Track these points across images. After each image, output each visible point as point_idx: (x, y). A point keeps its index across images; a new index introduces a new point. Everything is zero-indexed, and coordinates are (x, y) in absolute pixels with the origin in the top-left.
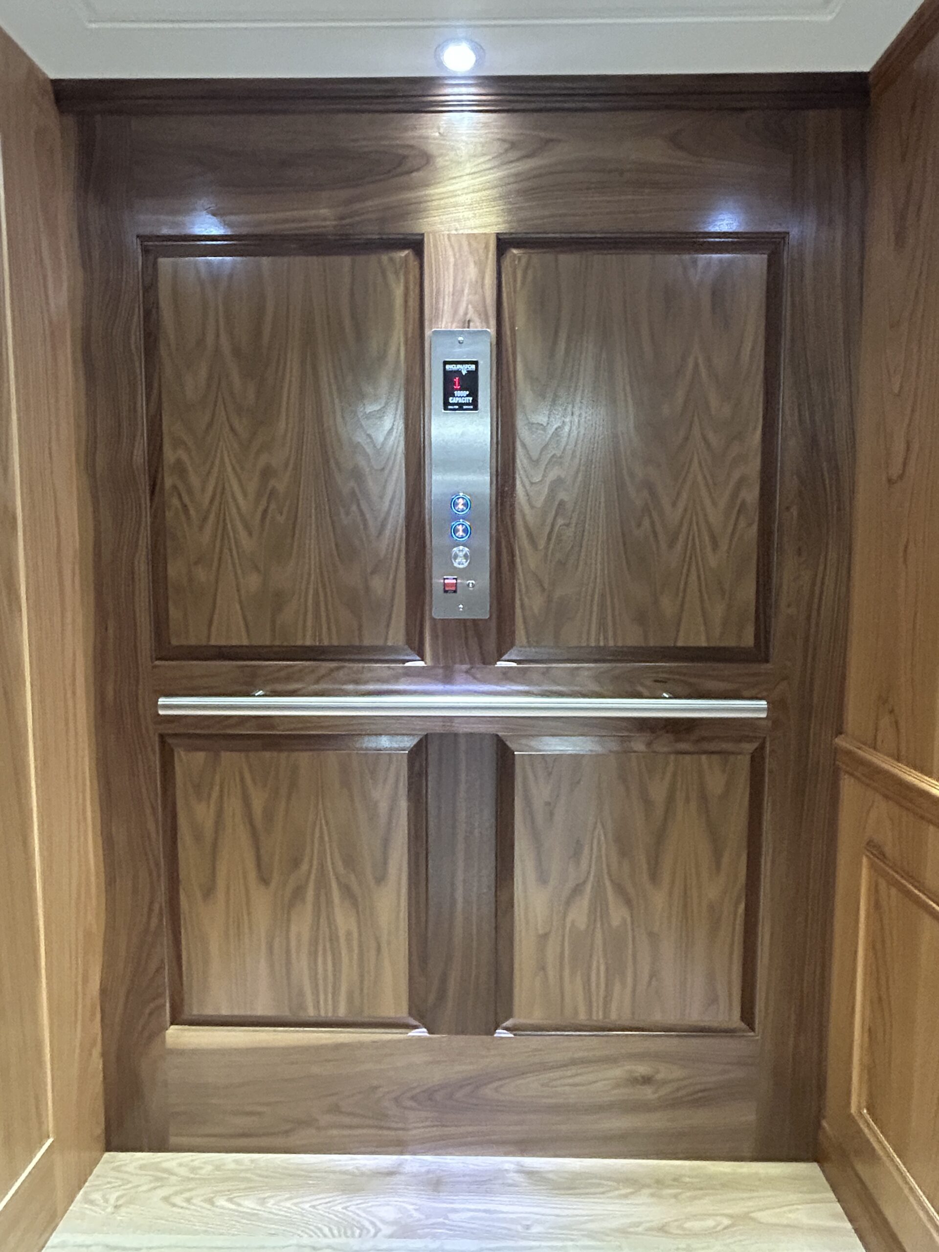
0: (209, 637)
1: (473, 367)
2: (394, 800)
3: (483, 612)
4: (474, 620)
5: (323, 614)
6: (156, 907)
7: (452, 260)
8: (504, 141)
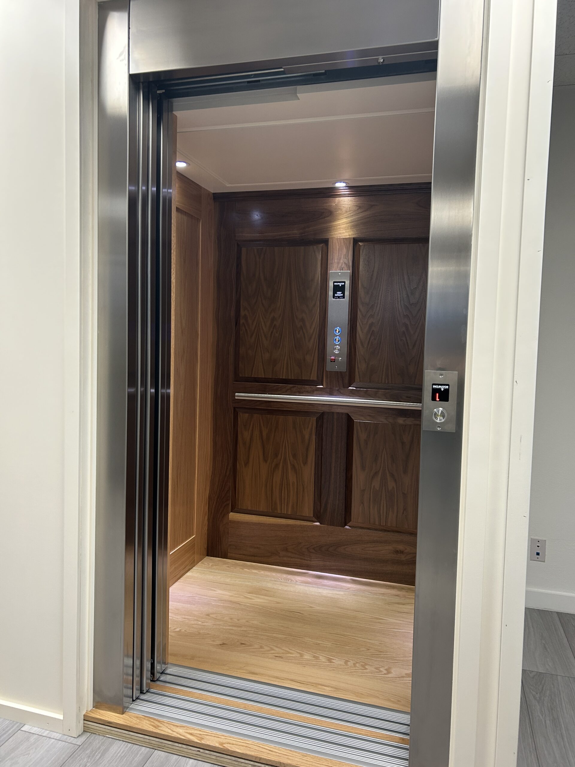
0: (252, 374)
1: (343, 284)
2: (311, 434)
3: (344, 369)
4: (340, 372)
5: (289, 369)
6: (229, 468)
7: (338, 247)
8: (357, 206)
